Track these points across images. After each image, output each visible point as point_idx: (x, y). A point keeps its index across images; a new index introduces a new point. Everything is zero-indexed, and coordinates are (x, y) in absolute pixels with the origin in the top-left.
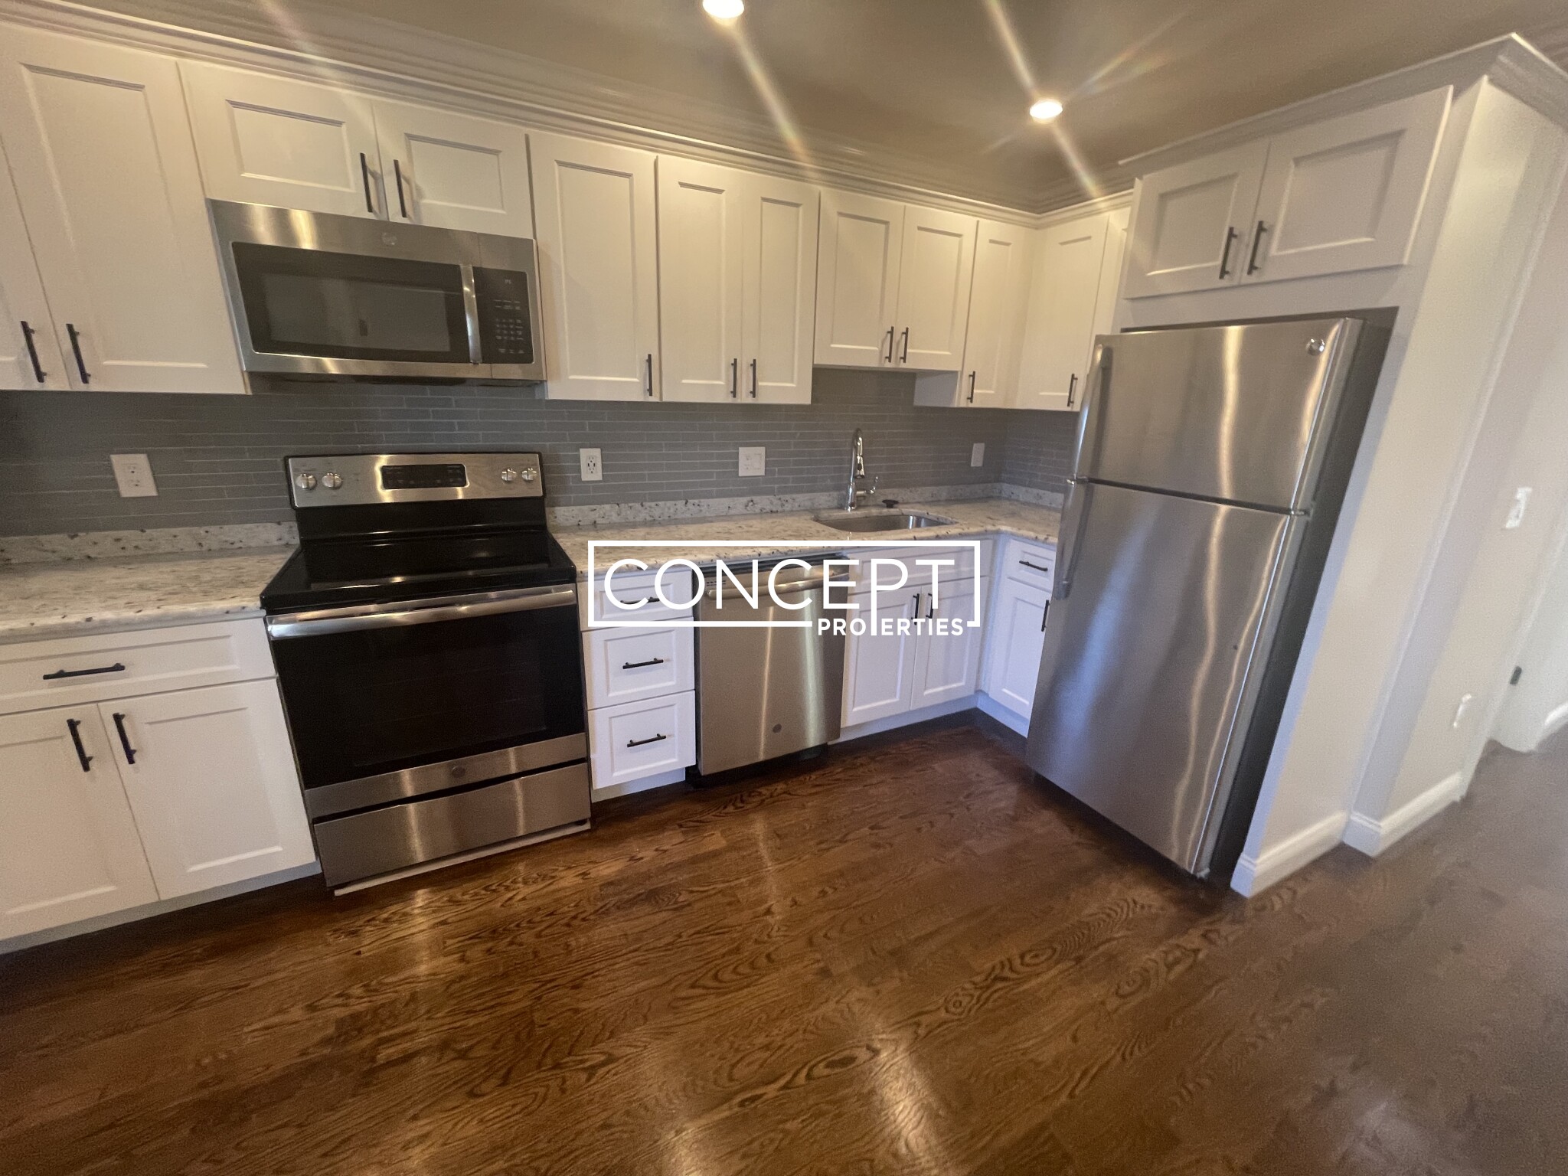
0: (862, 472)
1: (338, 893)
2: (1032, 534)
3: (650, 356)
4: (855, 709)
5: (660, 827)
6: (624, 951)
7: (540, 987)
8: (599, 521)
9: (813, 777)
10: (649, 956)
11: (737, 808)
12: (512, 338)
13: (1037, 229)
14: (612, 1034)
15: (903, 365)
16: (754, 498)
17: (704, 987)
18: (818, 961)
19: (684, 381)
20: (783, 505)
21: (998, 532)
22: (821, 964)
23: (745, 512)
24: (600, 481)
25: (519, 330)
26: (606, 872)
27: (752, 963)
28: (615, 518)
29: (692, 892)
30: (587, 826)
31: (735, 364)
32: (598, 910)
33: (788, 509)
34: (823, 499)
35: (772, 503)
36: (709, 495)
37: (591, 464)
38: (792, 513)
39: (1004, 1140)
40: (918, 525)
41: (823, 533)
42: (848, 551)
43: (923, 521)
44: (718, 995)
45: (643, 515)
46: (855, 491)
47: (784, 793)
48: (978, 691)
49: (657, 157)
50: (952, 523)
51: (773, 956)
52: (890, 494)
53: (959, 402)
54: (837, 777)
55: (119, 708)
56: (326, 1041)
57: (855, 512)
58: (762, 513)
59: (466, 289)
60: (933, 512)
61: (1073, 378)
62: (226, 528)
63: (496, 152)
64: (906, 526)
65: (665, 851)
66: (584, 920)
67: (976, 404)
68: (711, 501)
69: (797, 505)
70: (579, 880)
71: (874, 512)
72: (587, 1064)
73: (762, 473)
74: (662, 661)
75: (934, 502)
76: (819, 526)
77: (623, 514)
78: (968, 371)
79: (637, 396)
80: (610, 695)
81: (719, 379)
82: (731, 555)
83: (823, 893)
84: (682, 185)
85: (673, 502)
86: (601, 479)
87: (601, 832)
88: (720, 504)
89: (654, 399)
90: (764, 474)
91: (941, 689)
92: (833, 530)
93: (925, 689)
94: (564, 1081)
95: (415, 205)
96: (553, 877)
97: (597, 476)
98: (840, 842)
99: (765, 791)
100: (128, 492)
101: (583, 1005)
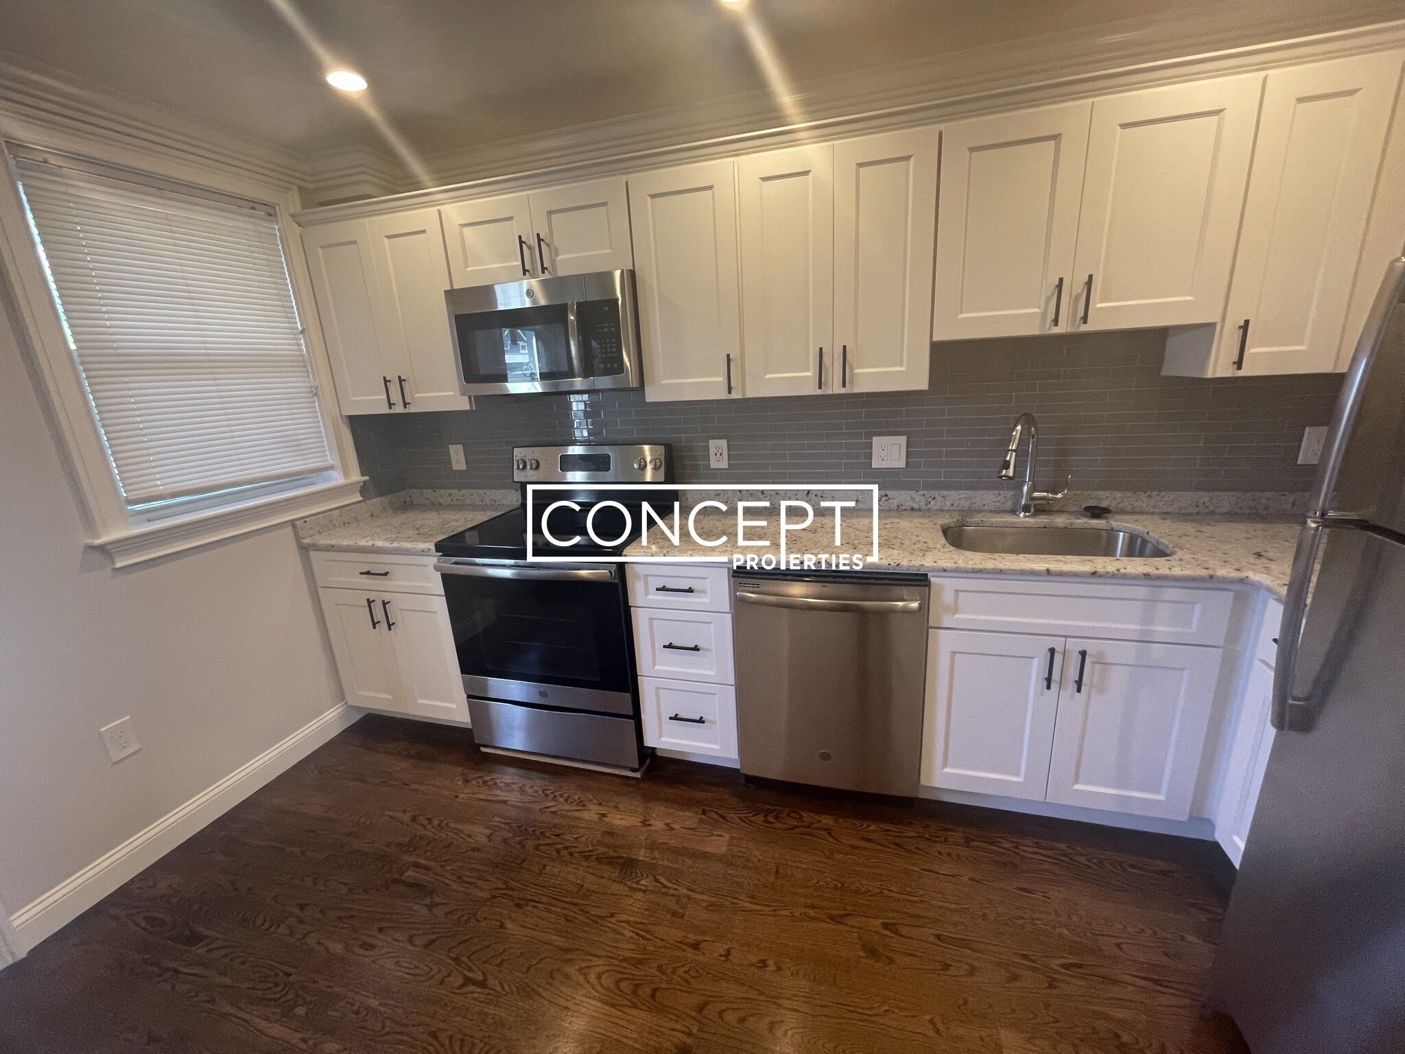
1: (483, 749)
3: (727, 355)
4: (946, 770)
5: (687, 804)
6: (568, 899)
7: (504, 889)
9: (873, 827)
10: (579, 917)
11: (765, 821)
12: (609, 355)
14: (501, 964)
15: (1084, 327)
16: (888, 492)
17: (586, 977)
18: (690, 1034)
19: (768, 376)
20: (928, 503)
22: (689, 1041)
24: (725, 469)
25: (613, 347)
26: (617, 822)
27: (637, 986)
29: (657, 881)
31: (820, 353)
32: (585, 852)
33: (937, 507)
34: (988, 499)
35: (913, 499)
37: (718, 454)
38: (941, 512)
44: (588, 994)
46: (1030, 491)
47: (826, 830)
51: (658, 994)
52: (1105, 499)
53: (1214, 371)
55: (387, 597)
56: (399, 845)
57: (1031, 520)
58: (900, 510)
59: (571, 317)
62: (494, 491)
63: (605, 204)
65: (672, 829)
66: (571, 853)
67: (1246, 371)
69: (948, 503)
70: (596, 818)
73: (902, 464)
74: (701, 650)
78: (1234, 320)
80: (656, 667)
81: (808, 371)
83: (763, 964)
84: (764, 179)
86: (727, 467)
87: (644, 785)
89: (734, 396)
90: (904, 466)
95: (553, 262)
96: (585, 806)
97: (725, 464)
98: (833, 918)
99: (807, 817)
100: (455, 467)
101: (509, 925)
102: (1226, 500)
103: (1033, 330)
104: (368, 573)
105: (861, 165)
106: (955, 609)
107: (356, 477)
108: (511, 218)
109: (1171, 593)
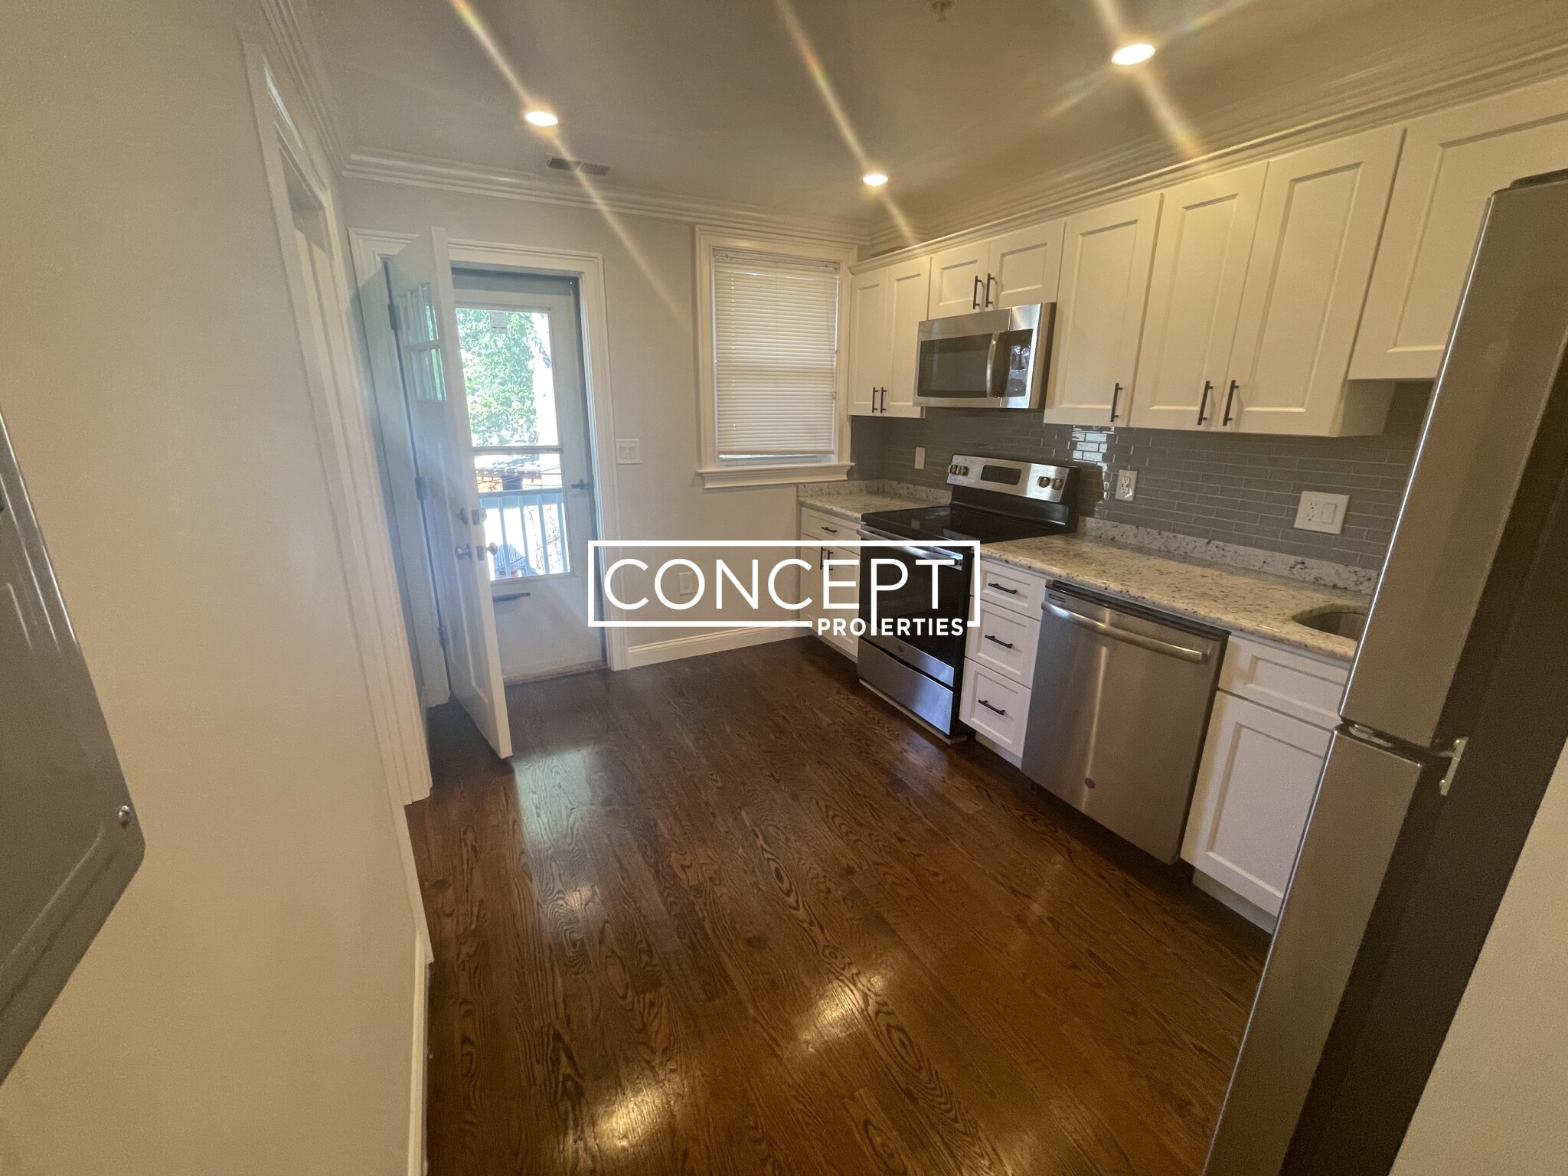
1: (861, 681)
3: (1119, 384)
5: (971, 776)
7: (817, 751)
8: (1118, 538)
11: (1022, 817)
14: (791, 779)
16: (1306, 560)
19: (1153, 408)
23: (1287, 573)
24: (1130, 502)
26: (912, 759)
27: (851, 832)
28: (1132, 540)
30: (948, 741)
31: (1207, 387)
32: (877, 761)
35: (1337, 574)
37: (1125, 485)
39: (726, 959)
44: (823, 817)
45: (1158, 543)
47: (1069, 848)
51: (859, 843)
56: (783, 705)
58: (1318, 584)
59: (992, 348)
63: (1044, 245)
66: (868, 757)
68: (1241, 549)
73: (1335, 529)
74: (1015, 647)
77: (1140, 537)
83: (936, 874)
85: (1195, 539)
86: (1132, 500)
88: (1256, 555)
90: (1337, 532)
94: (766, 768)
97: (1129, 495)
100: (917, 466)
101: (808, 767)
104: (826, 529)
105: (1296, 180)
106: (1251, 677)
107: (847, 462)
108: (975, 262)
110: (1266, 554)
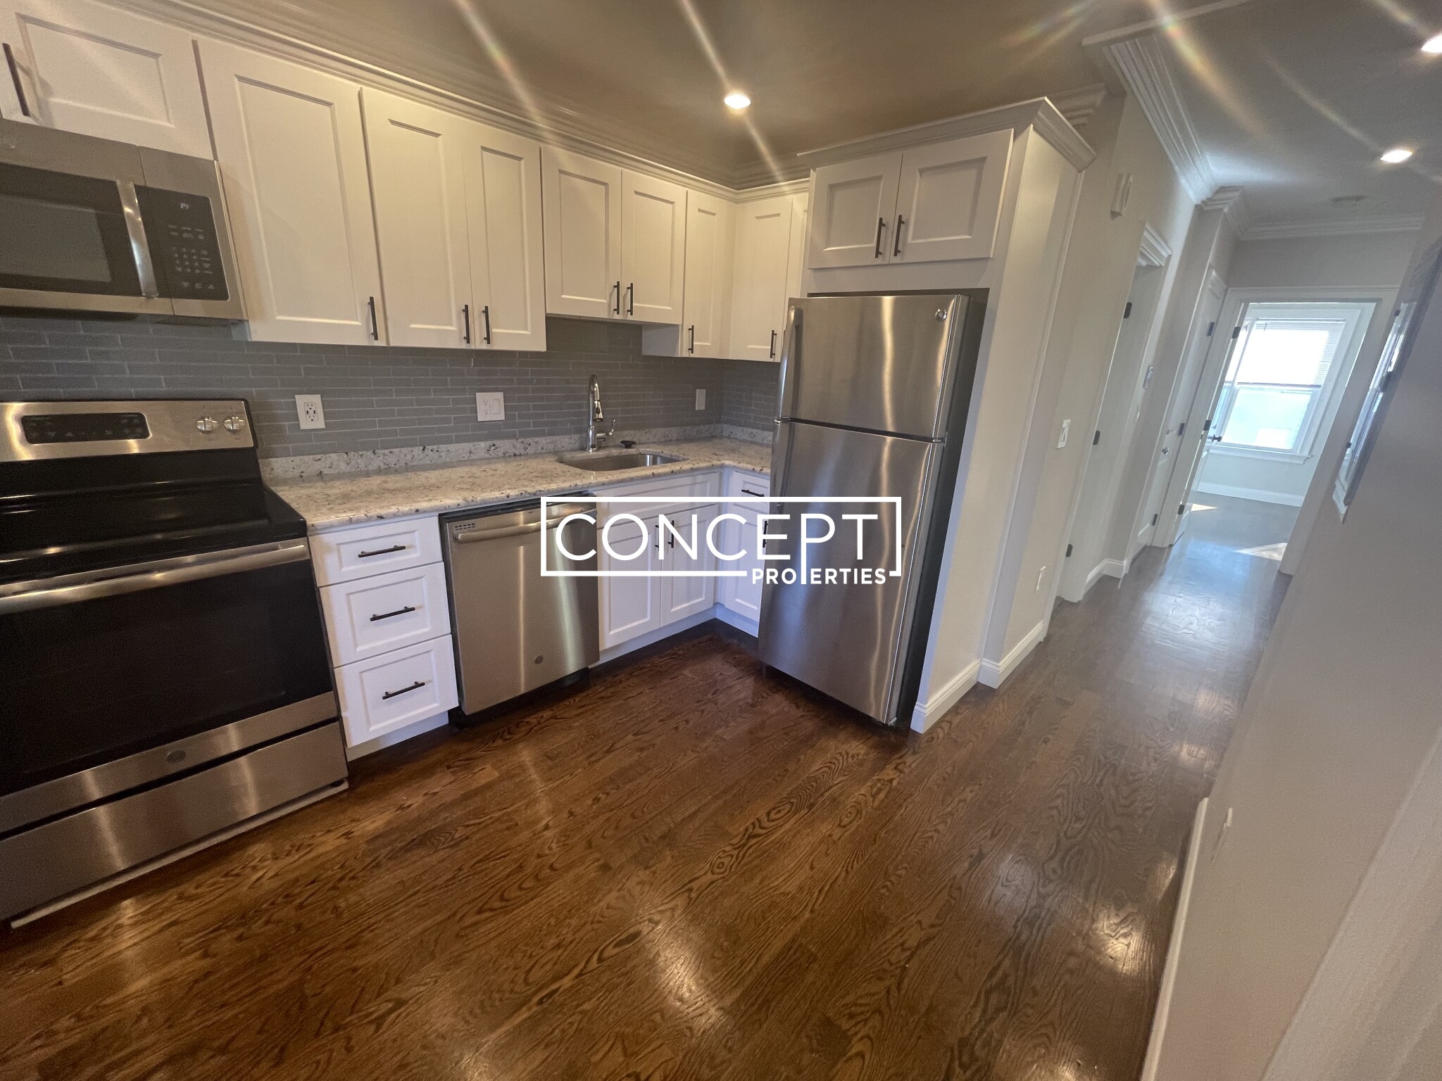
0: (601, 416)
1: (16, 924)
2: (750, 467)
3: (372, 299)
4: (611, 633)
5: (428, 771)
6: (402, 898)
7: (308, 958)
8: (326, 471)
9: (577, 699)
10: (430, 896)
11: (506, 740)
12: (198, 271)
13: (736, 203)
14: (398, 981)
15: (630, 318)
16: (495, 442)
17: (491, 910)
18: (598, 860)
19: (413, 326)
20: (525, 449)
21: (722, 466)
22: (601, 862)
23: (487, 456)
24: (323, 429)
25: (206, 262)
26: (371, 827)
27: (536, 876)
28: (343, 467)
29: (468, 826)
30: (345, 786)
31: (466, 310)
32: (366, 867)
33: (532, 452)
34: (565, 441)
35: (515, 447)
36: (448, 441)
37: (311, 412)
38: (536, 455)
40: (654, 462)
41: (569, 474)
42: (595, 489)
43: (659, 459)
44: (507, 913)
45: (377, 462)
46: (594, 434)
47: (552, 718)
48: (716, 604)
49: (361, 88)
50: (684, 460)
51: (556, 865)
52: (628, 435)
53: (682, 353)
54: (600, 695)
57: (595, 453)
58: (506, 457)
59: (127, 210)
60: (667, 451)
61: (773, 334)
63: (154, 55)
64: (645, 464)
65: (435, 794)
66: (353, 878)
67: (694, 355)
68: (452, 447)
69: (540, 448)
70: (344, 841)
71: (615, 452)
72: (373, 1017)
73: (501, 417)
74: (413, 609)
75: (667, 442)
76: (562, 467)
77: (353, 463)
78: (687, 326)
79: (362, 340)
80: (358, 650)
81: (451, 325)
82: (479, 498)
83: (597, 800)
84: (393, 122)
85: (410, 449)
86: (324, 427)
87: (361, 789)
88: (461, 449)
89: (381, 343)
90: (503, 418)
91: (685, 605)
92: (578, 470)
93: (672, 607)
94: (349, 1039)
95: (42, 105)
96: (309, 845)
97: (320, 423)
98: (608, 751)
99: (533, 720)
102: (674, 432)
103: (602, 314)
105: (484, 148)
109: (700, 478)
110: (467, 446)
